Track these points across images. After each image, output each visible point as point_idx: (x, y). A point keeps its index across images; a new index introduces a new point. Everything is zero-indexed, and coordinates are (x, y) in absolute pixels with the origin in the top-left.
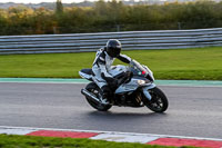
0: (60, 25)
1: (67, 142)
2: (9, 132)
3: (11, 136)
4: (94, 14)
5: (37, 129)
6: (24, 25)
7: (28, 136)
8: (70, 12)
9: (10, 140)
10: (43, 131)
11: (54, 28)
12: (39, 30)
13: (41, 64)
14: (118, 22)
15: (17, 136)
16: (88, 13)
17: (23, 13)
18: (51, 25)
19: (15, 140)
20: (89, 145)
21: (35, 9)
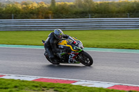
0: (54, 13)
1: (57, 86)
2: (22, 79)
3: (23, 81)
4: (75, 6)
5: (39, 77)
6: (31, 13)
7: (33, 82)
8: (60, 5)
9: (23, 83)
10: (42, 79)
11: (50, 15)
12: (40, 16)
14: (90, 12)
15: (26, 81)
16: (71, 6)
17: (31, 5)
18: (48, 13)
19: (25, 84)
21: (38, 3)
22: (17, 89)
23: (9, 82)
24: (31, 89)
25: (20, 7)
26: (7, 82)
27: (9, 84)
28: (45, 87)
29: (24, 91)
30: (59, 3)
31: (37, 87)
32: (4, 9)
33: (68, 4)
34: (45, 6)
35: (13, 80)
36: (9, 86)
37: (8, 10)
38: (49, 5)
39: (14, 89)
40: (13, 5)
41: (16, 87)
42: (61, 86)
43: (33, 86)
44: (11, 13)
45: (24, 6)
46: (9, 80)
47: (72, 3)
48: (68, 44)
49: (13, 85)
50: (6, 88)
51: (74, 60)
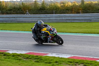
0: (83, 10)
1: (86, 62)
3: (61, 58)
5: (73, 56)
6: (67, 9)
7: (68, 59)
8: (88, 4)
9: (61, 60)
10: (75, 57)
11: (80, 11)
12: (74, 12)
13: (74, 27)
15: (64, 58)
16: (96, 4)
17: (67, 4)
19: (63, 60)
20: (96, 64)
21: (72, 3)
22: (57, 63)
23: (52, 58)
24: (67, 64)
25: (59, 5)
26: (51, 59)
27: (51, 60)
28: (77, 63)
29: (62, 65)
30: (87, 2)
31: (71, 62)
32: (48, 7)
33: (94, 2)
34: (77, 4)
35: (55, 57)
36: (52, 61)
37: (51, 8)
38: (80, 3)
39: (55, 64)
40: (54, 4)
41: (56, 62)
42: (89, 62)
43: (69, 62)
44: (53, 10)
45: (62, 5)
46: (52, 57)
47: (96, 2)
48: (47, 30)
49: (55, 61)
50: (49, 63)
51: (52, 41)
